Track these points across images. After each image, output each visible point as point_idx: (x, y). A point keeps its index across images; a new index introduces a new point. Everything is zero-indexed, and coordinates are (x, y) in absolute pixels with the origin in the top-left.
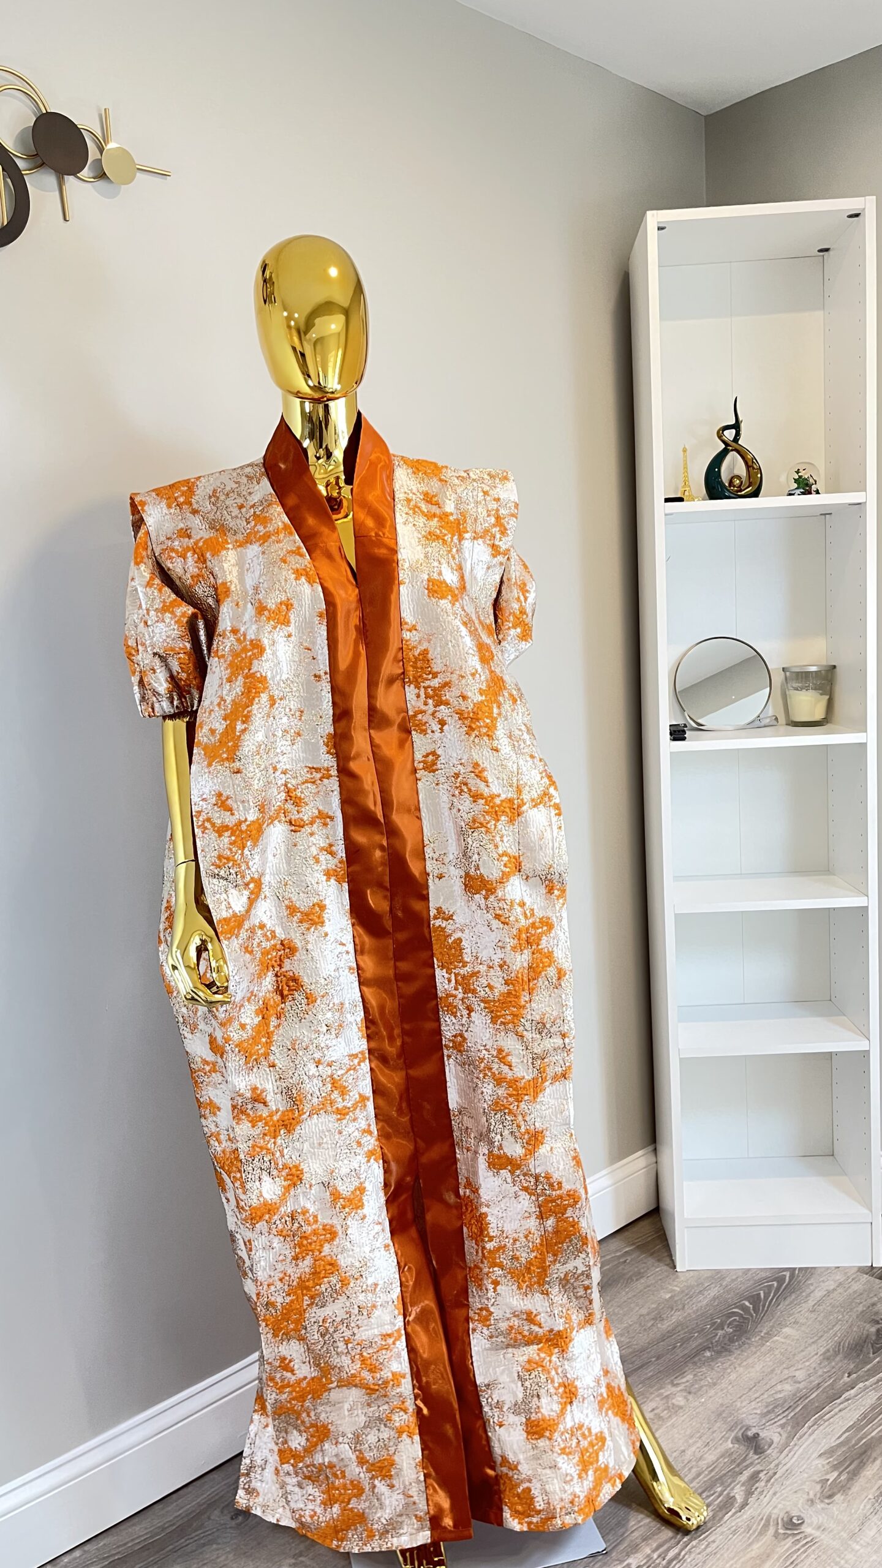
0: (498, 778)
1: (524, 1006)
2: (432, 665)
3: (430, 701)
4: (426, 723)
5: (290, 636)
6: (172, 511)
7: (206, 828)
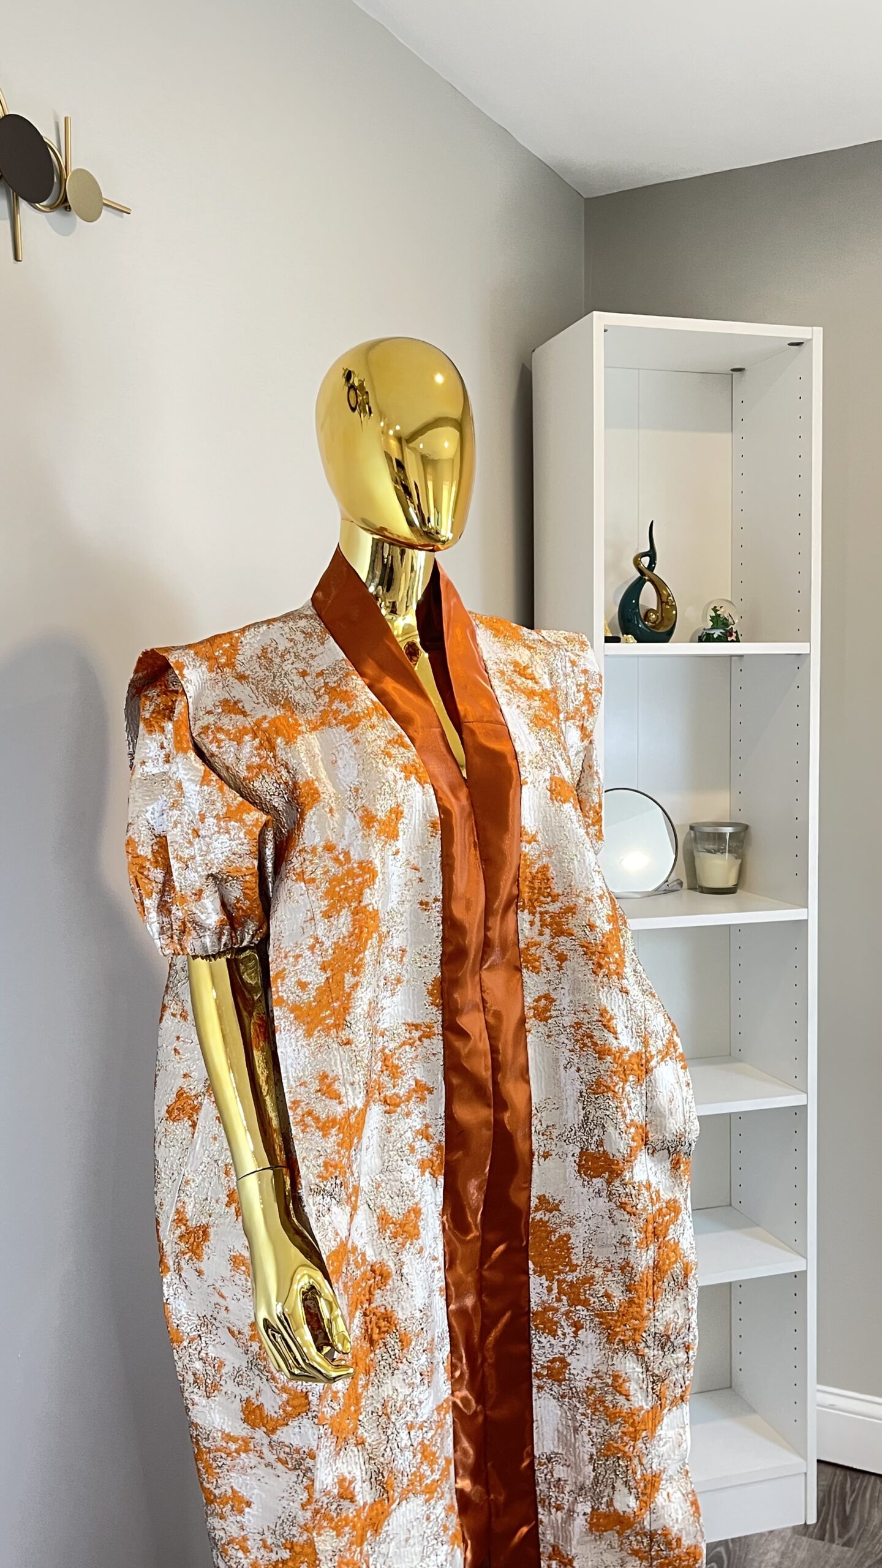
0: (626, 1027)
1: (648, 1316)
2: (552, 886)
3: (547, 931)
4: (540, 957)
5: (397, 853)
6: (213, 675)
7: (306, 1126)
